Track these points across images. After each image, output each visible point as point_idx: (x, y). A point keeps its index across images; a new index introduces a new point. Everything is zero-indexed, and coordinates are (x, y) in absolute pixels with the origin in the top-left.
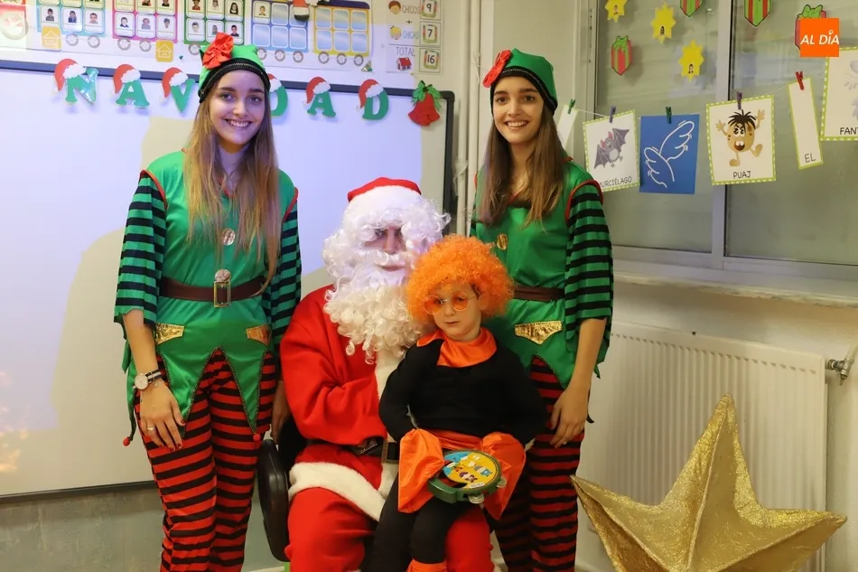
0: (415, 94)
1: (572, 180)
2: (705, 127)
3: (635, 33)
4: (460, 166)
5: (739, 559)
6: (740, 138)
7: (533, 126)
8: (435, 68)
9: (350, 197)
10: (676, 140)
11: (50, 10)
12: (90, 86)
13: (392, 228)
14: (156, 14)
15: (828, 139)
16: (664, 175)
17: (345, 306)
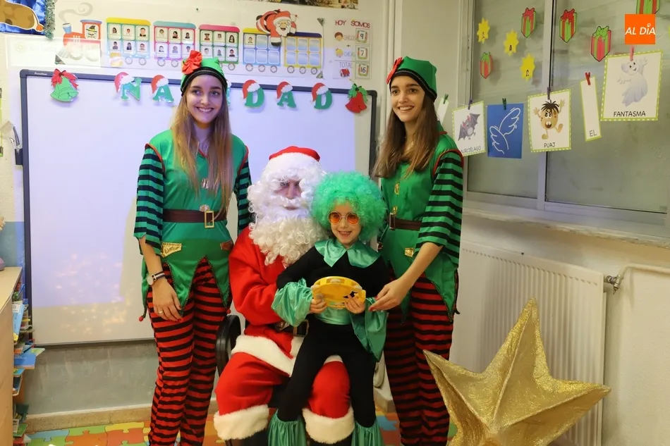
0: (350, 93)
1: (441, 148)
2: (527, 113)
3: (494, 50)
5: (531, 414)
6: (548, 119)
7: (416, 110)
8: (366, 75)
9: (270, 158)
10: (509, 121)
11: (115, 43)
13: (294, 181)
14: (181, 44)
15: (606, 120)
16: (502, 146)
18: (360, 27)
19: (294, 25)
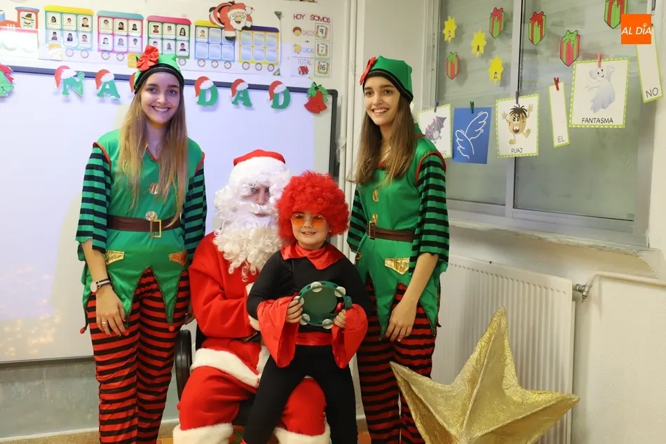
0: (309, 92)
2: (495, 116)
3: (461, 50)
4: (341, 142)
5: (501, 425)
6: (516, 125)
7: (391, 112)
8: (326, 73)
9: (235, 163)
10: (476, 125)
11: (55, 33)
12: (80, 84)
13: (264, 186)
14: (127, 36)
15: (574, 126)
16: (468, 151)
17: (227, 241)
18: (320, 22)
19: (249, 18)
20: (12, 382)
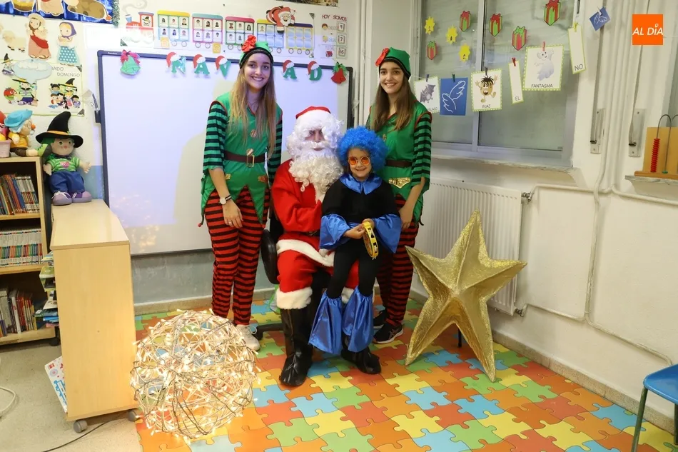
0: (334, 69)
2: (471, 84)
3: (438, 40)
4: (356, 103)
5: (479, 281)
6: (486, 89)
7: (398, 85)
8: (344, 56)
9: (297, 117)
10: (457, 90)
11: (164, 30)
12: (182, 65)
13: (318, 129)
14: (212, 31)
15: (526, 90)
16: (451, 106)
17: (299, 169)
18: (340, 20)
19: (293, 18)
20: (146, 267)
